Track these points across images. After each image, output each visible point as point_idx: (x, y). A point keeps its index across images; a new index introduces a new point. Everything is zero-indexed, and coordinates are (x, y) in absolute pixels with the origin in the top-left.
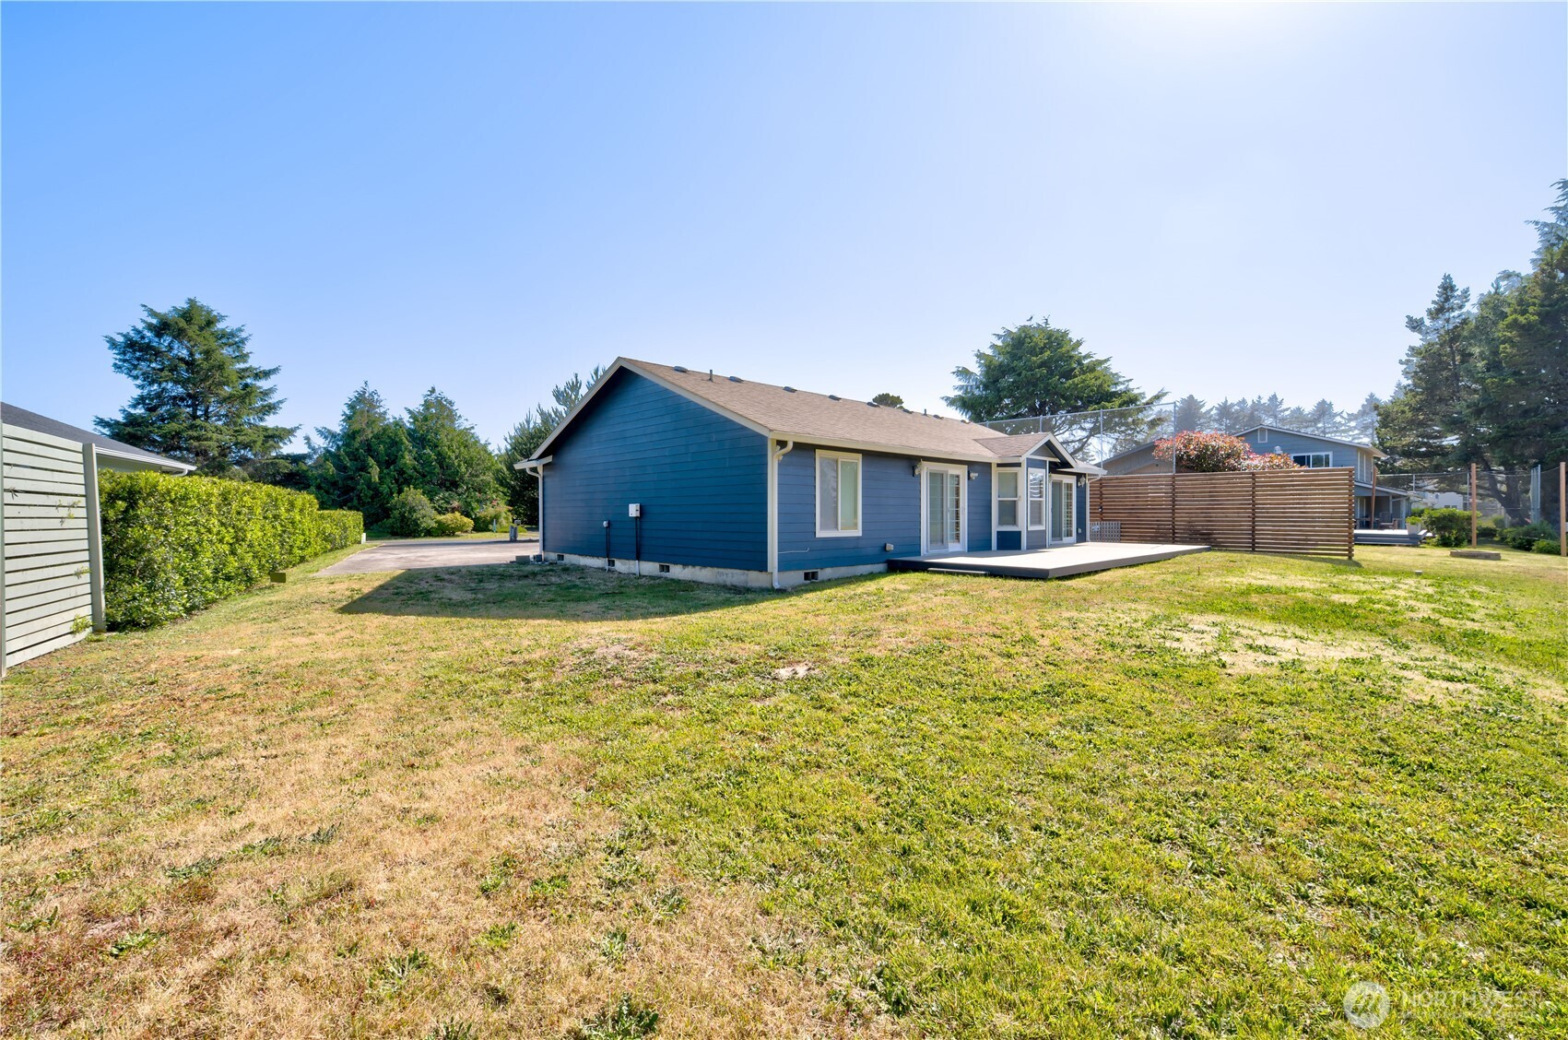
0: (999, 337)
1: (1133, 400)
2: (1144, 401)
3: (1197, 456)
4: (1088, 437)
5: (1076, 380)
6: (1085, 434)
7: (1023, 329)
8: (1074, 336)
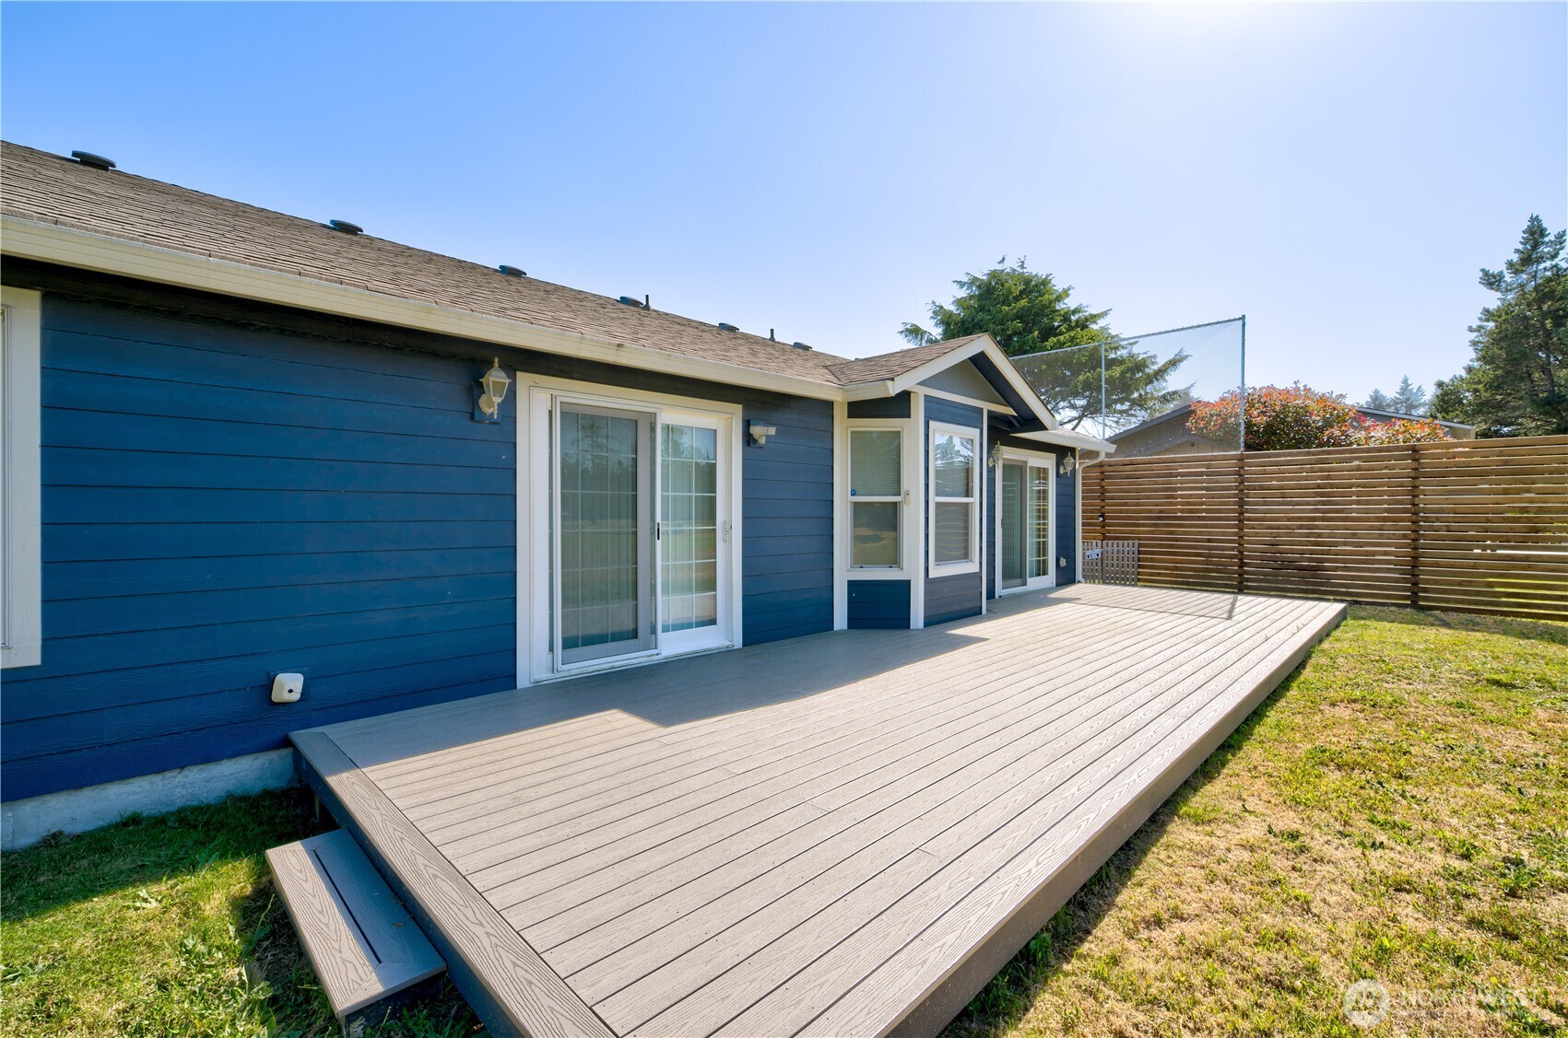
0: (961, 284)
1: (1140, 366)
2: (1156, 367)
3: (1269, 426)
4: (1080, 418)
5: (1062, 338)
6: (1075, 414)
7: (993, 274)
8: (1058, 284)
